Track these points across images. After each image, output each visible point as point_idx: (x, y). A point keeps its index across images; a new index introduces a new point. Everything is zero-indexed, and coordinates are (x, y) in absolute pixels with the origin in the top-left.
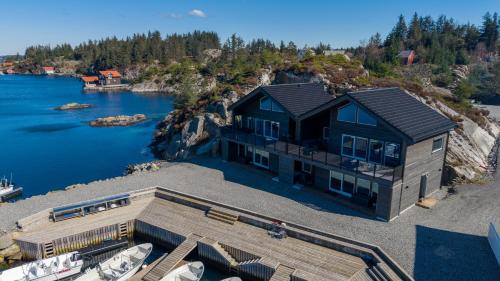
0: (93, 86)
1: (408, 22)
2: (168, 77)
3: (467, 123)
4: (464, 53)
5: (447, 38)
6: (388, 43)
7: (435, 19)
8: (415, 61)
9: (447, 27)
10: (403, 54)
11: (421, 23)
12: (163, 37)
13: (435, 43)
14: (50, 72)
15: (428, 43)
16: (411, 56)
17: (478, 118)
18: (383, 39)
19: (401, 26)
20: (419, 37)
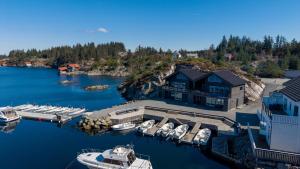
0: (64, 72)
1: (228, 39)
2: (106, 67)
3: (253, 84)
4: (256, 55)
5: (247, 48)
6: (218, 50)
7: (241, 38)
8: (233, 59)
9: (247, 42)
10: (226, 55)
11: (234, 40)
12: (96, 45)
13: (242, 51)
14: (29, 65)
15: (238, 50)
16: (230, 57)
17: (257, 82)
18: (215, 47)
19: (224, 41)
20: (234, 47)
